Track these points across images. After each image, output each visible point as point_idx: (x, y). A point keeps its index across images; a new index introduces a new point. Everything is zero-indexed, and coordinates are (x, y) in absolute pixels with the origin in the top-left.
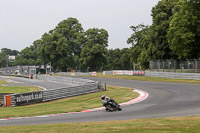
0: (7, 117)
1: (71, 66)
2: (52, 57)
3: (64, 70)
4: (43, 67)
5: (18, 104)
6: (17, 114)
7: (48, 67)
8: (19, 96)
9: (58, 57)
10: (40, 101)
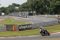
0: (15, 36)
1: (45, 12)
2: (36, 7)
3: (42, 14)
4: (31, 12)
5: (20, 30)
6: (20, 35)
7: (34, 12)
8: (20, 26)
9: (39, 7)
10: (30, 29)
